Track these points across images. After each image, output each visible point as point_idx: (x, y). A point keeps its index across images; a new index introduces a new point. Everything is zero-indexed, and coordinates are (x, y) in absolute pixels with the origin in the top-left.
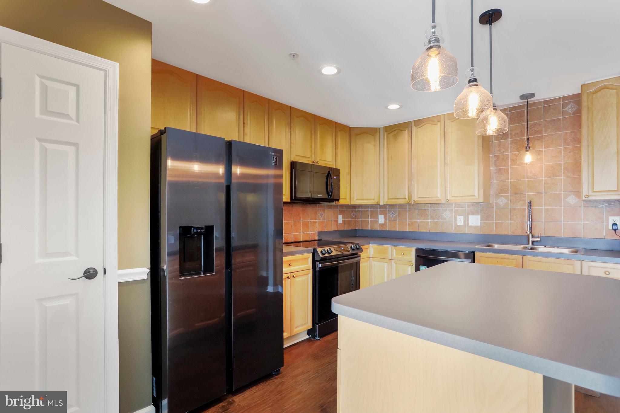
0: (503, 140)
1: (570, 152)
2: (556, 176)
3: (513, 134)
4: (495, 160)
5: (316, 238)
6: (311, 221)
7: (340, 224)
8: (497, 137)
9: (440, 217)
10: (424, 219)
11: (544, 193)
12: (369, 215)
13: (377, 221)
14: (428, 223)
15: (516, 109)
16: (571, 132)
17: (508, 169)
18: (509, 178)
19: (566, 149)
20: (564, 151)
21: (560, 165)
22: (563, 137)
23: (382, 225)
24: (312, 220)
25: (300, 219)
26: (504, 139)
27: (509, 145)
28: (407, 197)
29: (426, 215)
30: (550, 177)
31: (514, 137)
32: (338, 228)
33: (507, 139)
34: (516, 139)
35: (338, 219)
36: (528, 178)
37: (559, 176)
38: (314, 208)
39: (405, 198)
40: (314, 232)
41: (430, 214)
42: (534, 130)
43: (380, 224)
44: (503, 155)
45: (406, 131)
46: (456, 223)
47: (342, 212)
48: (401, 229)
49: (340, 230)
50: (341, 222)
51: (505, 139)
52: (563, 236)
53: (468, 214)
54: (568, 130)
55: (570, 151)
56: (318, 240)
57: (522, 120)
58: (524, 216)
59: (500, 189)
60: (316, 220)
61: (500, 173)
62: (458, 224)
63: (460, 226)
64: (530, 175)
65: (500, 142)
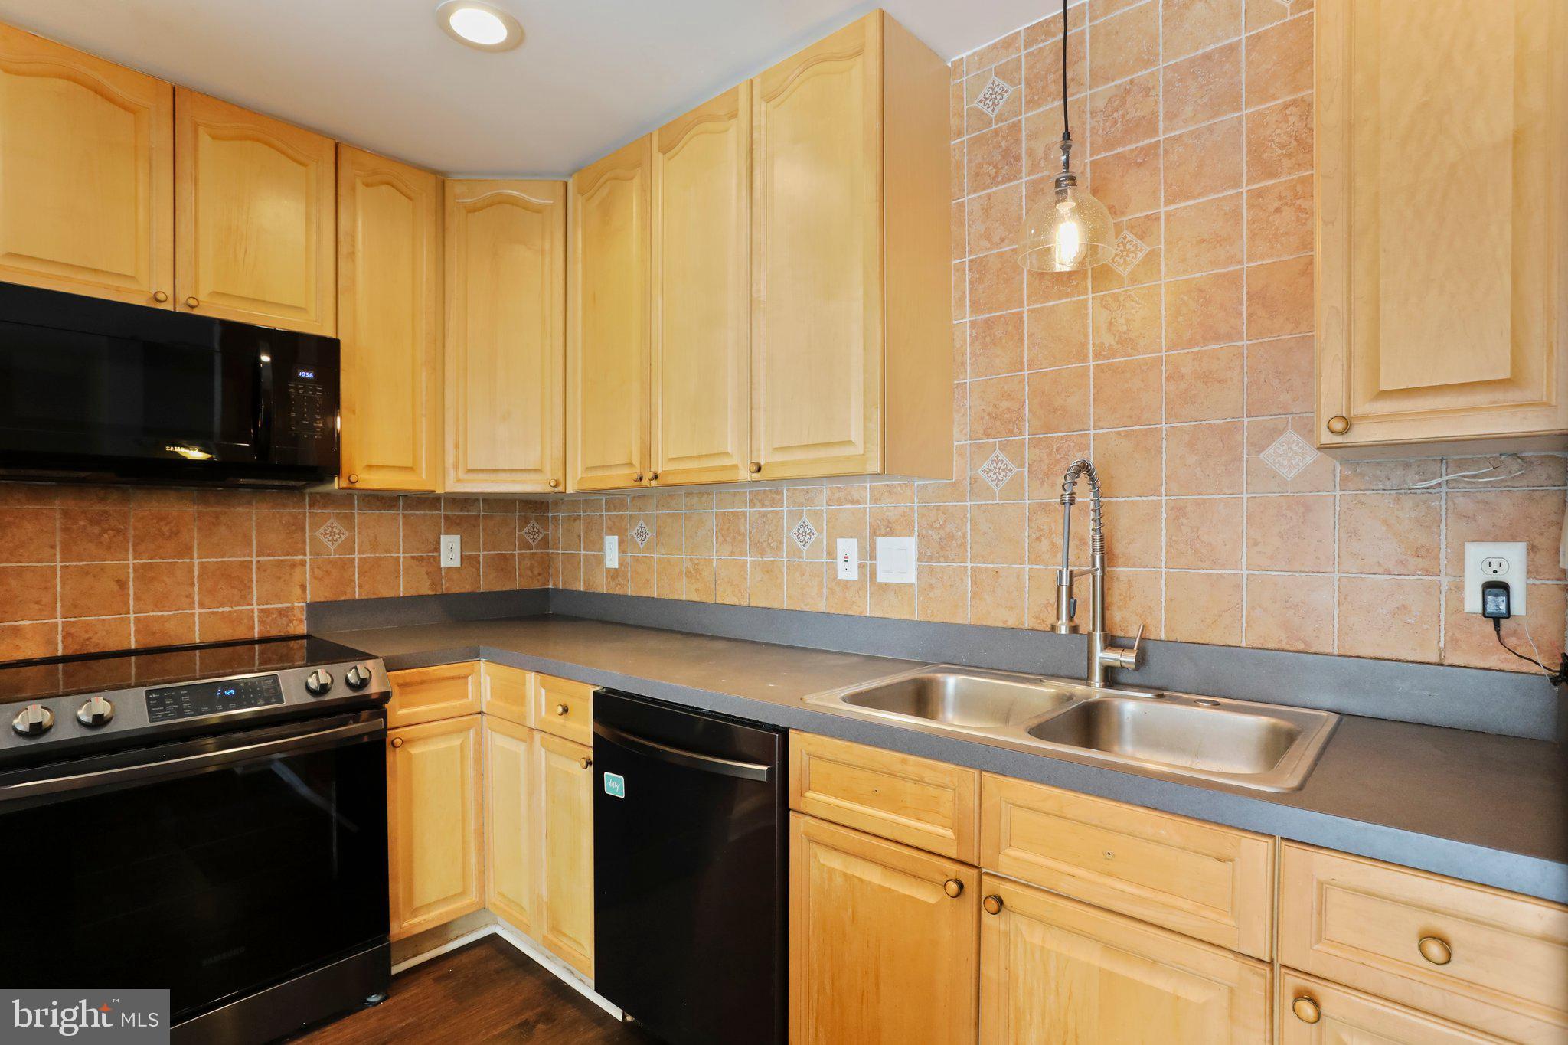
0: (998, 184)
1: (1278, 210)
2: (1218, 338)
3: (1041, 153)
4: (970, 282)
5: (303, 629)
6: (261, 559)
7: (449, 569)
8: (977, 175)
9: (781, 543)
10: (732, 554)
11: (1164, 426)
12: (579, 536)
13: (600, 560)
14: (743, 566)
16: (1286, 106)
17: (1021, 320)
18: (1022, 363)
19: (1259, 194)
20: (1251, 206)
21: (1234, 280)
22: (1248, 136)
23: (613, 574)
24: (268, 555)
25: (187, 551)
26: (1003, 182)
27: (1024, 203)
28: (636, 461)
29: (739, 533)
30: (1192, 342)
31: (1042, 164)
32: (434, 584)
33: (1015, 178)
35: (437, 549)
36: (1097, 356)
37: (1229, 337)
38: (284, 506)
39: (631, 465)
40: (289, 605)
41: (750, 533)
42: (1123, 116)
43: (608, 570)
44: (1001, 255)
45: (636, 181)
46: (832, 568)
47: (453, 525)
48: (667, 594)
49: (455, 590)
50: (457, 563)
51: (1010, 180)
52: (1244, 644)
53: (874, 533)
54: (1274, 98)
55: (1276, 204)
56: (307, 637)
59: (989, 414)
60: (300, 557)
61: (988, 339)
62: (842, 575)
63: (846, 584)
64: (1108, 340)
65: (989, 196)
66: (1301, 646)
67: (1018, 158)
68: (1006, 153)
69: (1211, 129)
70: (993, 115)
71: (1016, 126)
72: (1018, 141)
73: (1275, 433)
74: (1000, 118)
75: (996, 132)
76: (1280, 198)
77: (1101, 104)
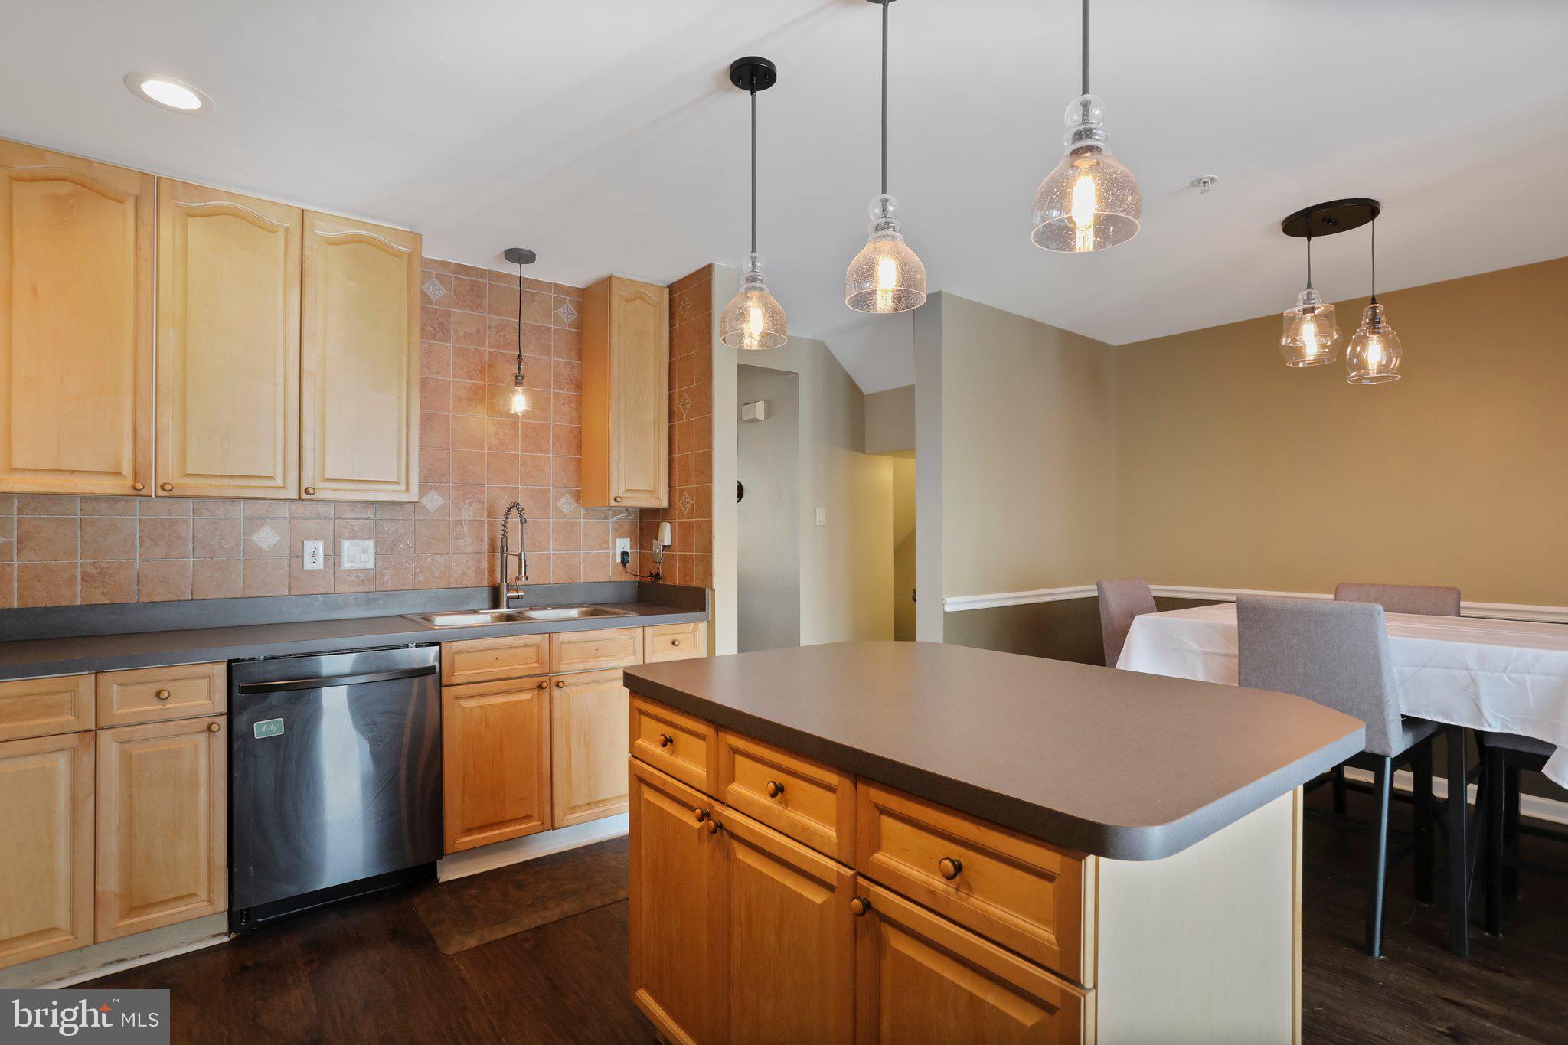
0: (435, 340)
1: (563, 404)
2: (542, 451)
3: (462, 334)
9: (238, 545)
10: (167, 556)
14: (184, 566)
15: (467, 274)
17: (448, 419)
18: (449, 444)
20: (554, 399)
21: (549, 428)
22: (554, 369)
26: (439, 340)
27: (451, 357)
29: (179, 538)
30: (531, 451)
31: (462, 340)
33: (446, 341)
34: (466, 346)
36: (489, 448)
37: (546, 451)
41: (195, 537)
42: (504, 336)
44: (437, 381)
46: (296, 564)
48: (40, 600)
51: (443, 340)
53: (338, 537)
55: (563, 402)
57: (480, 305)
58: (482, 540)
59: (428, 469)
61: (427, 425)
62: (308, 565)
63: (312, 572)
64: (495, 442)
65: (430, 345)
66: (571, 581)
67: (448, 331)
68: (441, 325)
69: (540, 359)
70: (434, 300)
71: (448, 313)
72: (448, 322)
73: (563, 494)
74: (438, 303)
75: (436, 311)
76: (564, 400)
77: (494, 324)
